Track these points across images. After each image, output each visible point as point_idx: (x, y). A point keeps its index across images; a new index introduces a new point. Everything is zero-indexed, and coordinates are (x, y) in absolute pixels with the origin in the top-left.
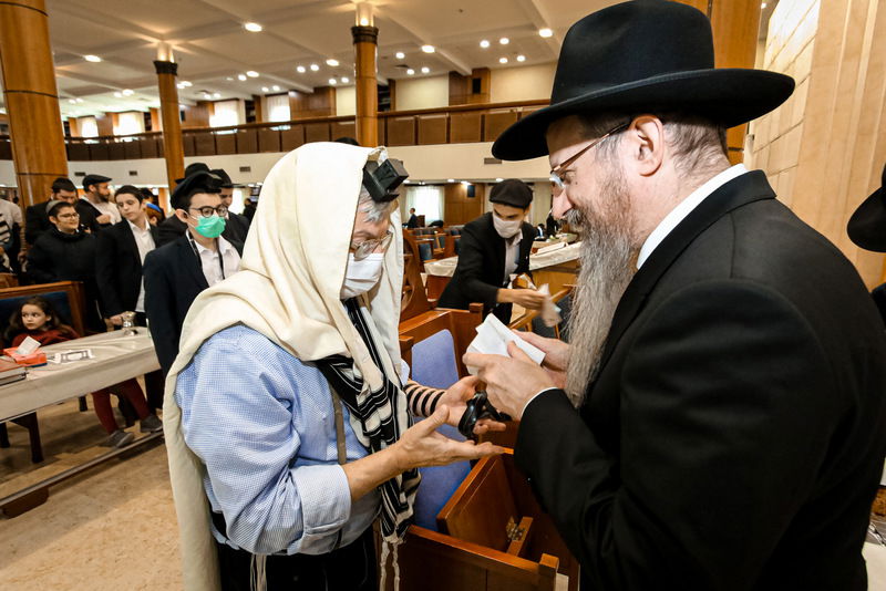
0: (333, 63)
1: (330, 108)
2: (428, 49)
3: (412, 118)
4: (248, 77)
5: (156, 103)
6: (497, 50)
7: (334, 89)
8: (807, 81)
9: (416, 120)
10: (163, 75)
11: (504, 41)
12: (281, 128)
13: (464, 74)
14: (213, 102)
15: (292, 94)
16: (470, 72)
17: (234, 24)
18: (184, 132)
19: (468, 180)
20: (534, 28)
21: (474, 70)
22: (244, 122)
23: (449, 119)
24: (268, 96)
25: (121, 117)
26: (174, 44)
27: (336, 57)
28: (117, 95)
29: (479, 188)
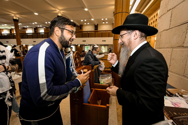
4: (35, 23)
5: (13, 27)
6: (84, 22)
10: (15, 22)
11: (85, 20)
12: (42, 34)
14: (27, 28)
15: (44, 27)
16: (79, 25)
17: (32, 13)
18: (20, 34)
19: (80, 44)
20: (91, 18)
21: (80, 25)
22: (34, 32)
24: (39, 27)
29: (82, 46)
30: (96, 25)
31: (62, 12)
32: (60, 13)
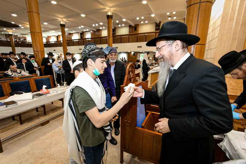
0: (101, 24)
1: (100, 34)
2: (124, 20)
3: (120, 37)
4: (81, 27)
5: (60, 33)
6: (141, 20)
7: (101, 30)
8: (219, 27)
9: (121, 37)
10: (62, 27)
11: (143, 18)
12: (89, 39)
13: (132, 26)
14: (73, 33)
15: (91, 31)
16: (134, 25)
17: (79, 15)
18: (67, 40)
19: (133, 52)
20: (150, 14)
21: (135, 25)
22: (80, 38)
23: (129, 37)
24: (86, 32)
25: (52, 37)
26: (65, 20)
27: (102, 22)
28: (51, 32)
29: (136, 54)
30: (158, 24)
31: (112, 9)
32: (111, 10)
